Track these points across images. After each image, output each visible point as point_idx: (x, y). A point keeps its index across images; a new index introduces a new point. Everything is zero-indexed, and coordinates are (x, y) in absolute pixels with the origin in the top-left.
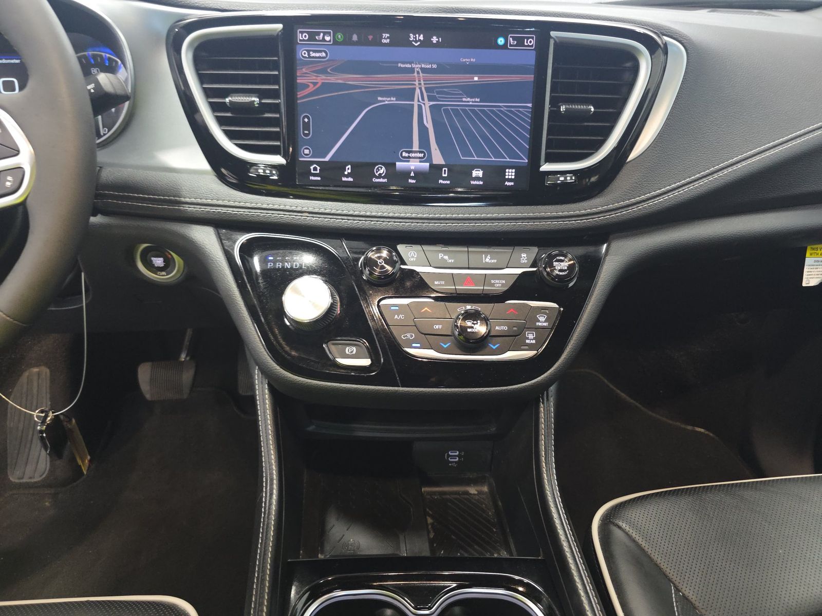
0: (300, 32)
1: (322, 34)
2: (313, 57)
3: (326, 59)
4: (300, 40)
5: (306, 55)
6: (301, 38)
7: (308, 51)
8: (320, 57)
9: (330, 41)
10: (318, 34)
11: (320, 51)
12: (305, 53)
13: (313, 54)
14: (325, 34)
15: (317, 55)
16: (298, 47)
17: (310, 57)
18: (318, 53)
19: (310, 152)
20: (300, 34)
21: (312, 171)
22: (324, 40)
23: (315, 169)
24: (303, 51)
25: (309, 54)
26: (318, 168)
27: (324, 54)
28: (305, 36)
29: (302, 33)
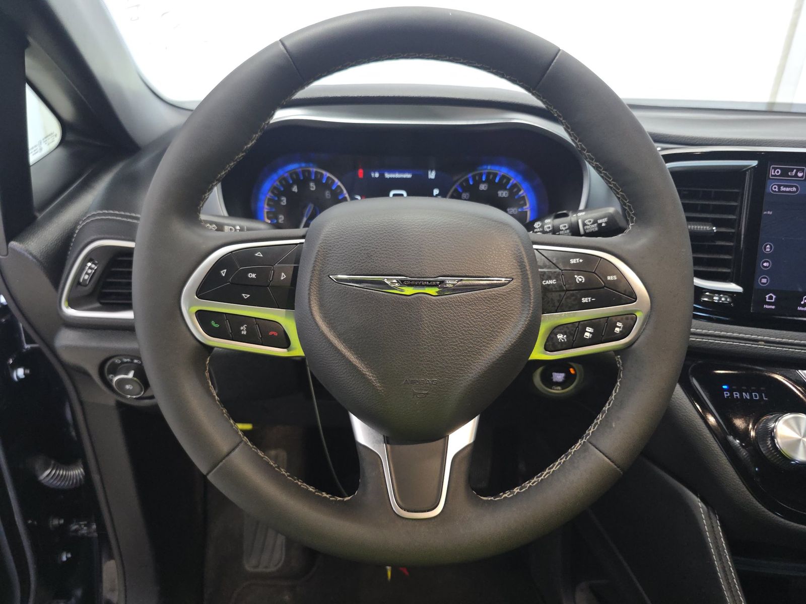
0: (773, 168)
1: (795, 170)
2: (783, 192)
3: (796, 193)
4: (772, 176)
5: (777, 190)
6: (773, 174)
7: (779, 186)
8: (790, 192)
9: (802, 177)
10: (792, 170)
11: (792, 186)
12: (775, 188)
13: (783, 189)
14: (798, 170)
15: (788, 189)
16: (768, 182)
17: (779, 191)
18: (789, 187)
19: (767, 281)
20: (773, 170)
21: (767, 300)
22: (796, 176)
23: (771, 298)
24: (775, 185)
25: (779, 189)
26: (774, 297)
27: (794, 189)
28: (778, 172)
29: (775, 169)
